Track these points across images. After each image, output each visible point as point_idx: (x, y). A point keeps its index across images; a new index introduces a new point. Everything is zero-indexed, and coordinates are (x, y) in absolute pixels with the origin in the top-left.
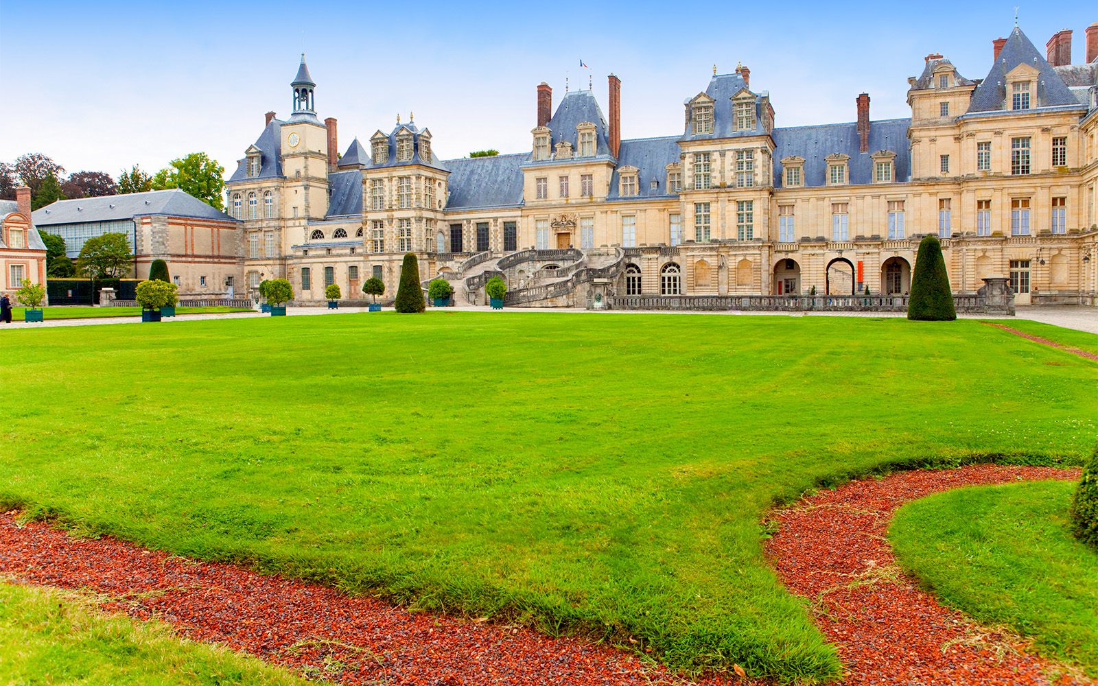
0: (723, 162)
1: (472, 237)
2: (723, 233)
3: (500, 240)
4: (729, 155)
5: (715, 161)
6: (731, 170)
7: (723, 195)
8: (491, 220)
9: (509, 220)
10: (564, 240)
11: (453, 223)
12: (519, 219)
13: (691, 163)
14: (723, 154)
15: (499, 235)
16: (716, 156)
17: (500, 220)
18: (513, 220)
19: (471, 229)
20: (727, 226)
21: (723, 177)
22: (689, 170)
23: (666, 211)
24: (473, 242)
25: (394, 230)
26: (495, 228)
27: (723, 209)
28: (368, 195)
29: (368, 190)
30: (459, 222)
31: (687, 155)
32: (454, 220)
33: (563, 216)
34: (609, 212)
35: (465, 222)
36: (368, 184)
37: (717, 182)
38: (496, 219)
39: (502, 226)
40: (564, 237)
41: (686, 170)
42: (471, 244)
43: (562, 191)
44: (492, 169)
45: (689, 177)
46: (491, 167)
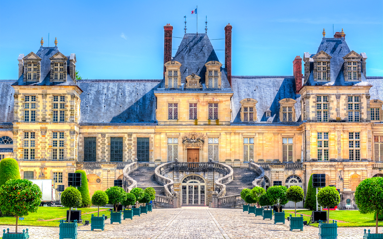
0: (338, 103)
1: (106, 148)
2: (339, 154)
3: (134, 152)
4: (343, 98)
5: (333, 101)
6: (345, 109)
7: (338, 127)
8: (126, 135)
9: (143, 136)
10: (193, 154)
11: (87, 136)
12: (152, 135)
13: (314, 102)
14: (338, 97)
15: (133, 148)
16: (333, 98)
17: (134, 136)
18: (147, 136)
19: (106, 142)
20: (342, 149)
21: (338, 113)
22: (313, 107)
23: (280, 135)
24: (107, 153)
25: (47, 140)
26: (130, 142)
27: (339, 137)
28: (20, 108)
29: (20, 104)
30: (94, 135)
31: (312, 96)
32: (89, 133)
33: (193, 135)
34: (232, 134)
35: (100, 135)
36: (20, 99)
37: (333, 116)
38: (130, 135)
39: (136, 140)
40: (193, 152)
41: (310, 107)
42: (106, 154)
43: (191, 115)
44: (118, 91)
45: (313, 112)
46: (116, 89)
